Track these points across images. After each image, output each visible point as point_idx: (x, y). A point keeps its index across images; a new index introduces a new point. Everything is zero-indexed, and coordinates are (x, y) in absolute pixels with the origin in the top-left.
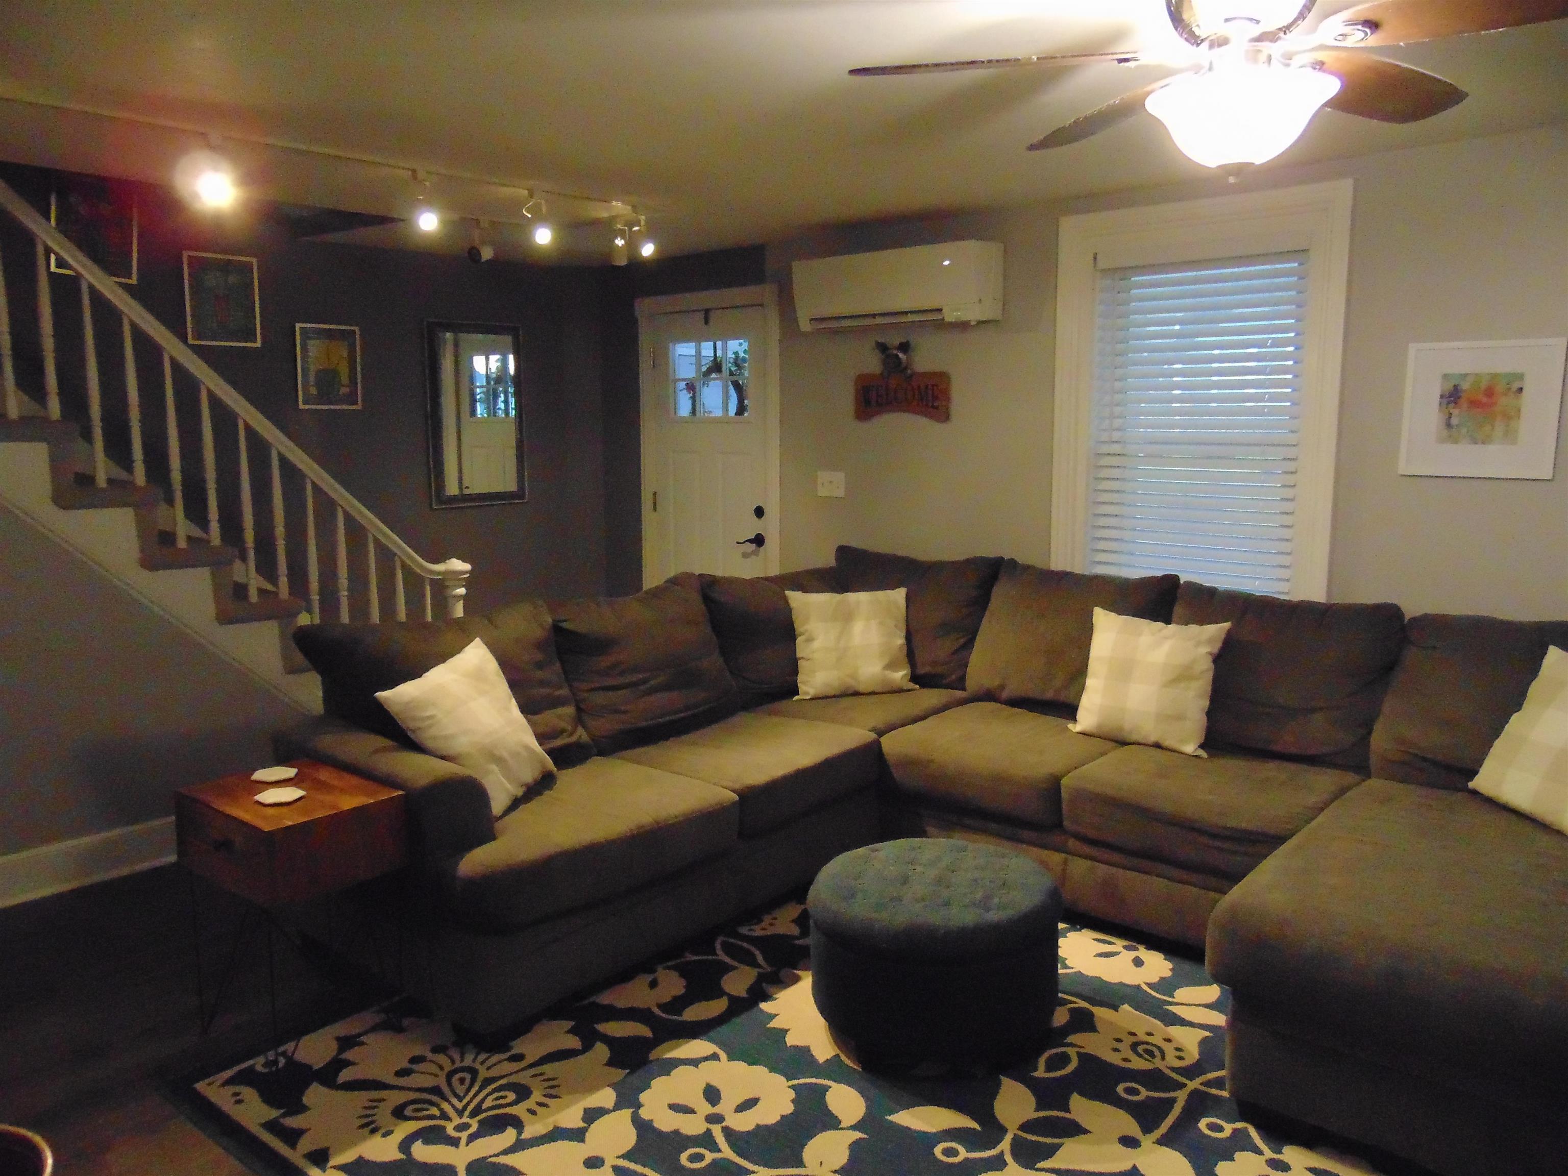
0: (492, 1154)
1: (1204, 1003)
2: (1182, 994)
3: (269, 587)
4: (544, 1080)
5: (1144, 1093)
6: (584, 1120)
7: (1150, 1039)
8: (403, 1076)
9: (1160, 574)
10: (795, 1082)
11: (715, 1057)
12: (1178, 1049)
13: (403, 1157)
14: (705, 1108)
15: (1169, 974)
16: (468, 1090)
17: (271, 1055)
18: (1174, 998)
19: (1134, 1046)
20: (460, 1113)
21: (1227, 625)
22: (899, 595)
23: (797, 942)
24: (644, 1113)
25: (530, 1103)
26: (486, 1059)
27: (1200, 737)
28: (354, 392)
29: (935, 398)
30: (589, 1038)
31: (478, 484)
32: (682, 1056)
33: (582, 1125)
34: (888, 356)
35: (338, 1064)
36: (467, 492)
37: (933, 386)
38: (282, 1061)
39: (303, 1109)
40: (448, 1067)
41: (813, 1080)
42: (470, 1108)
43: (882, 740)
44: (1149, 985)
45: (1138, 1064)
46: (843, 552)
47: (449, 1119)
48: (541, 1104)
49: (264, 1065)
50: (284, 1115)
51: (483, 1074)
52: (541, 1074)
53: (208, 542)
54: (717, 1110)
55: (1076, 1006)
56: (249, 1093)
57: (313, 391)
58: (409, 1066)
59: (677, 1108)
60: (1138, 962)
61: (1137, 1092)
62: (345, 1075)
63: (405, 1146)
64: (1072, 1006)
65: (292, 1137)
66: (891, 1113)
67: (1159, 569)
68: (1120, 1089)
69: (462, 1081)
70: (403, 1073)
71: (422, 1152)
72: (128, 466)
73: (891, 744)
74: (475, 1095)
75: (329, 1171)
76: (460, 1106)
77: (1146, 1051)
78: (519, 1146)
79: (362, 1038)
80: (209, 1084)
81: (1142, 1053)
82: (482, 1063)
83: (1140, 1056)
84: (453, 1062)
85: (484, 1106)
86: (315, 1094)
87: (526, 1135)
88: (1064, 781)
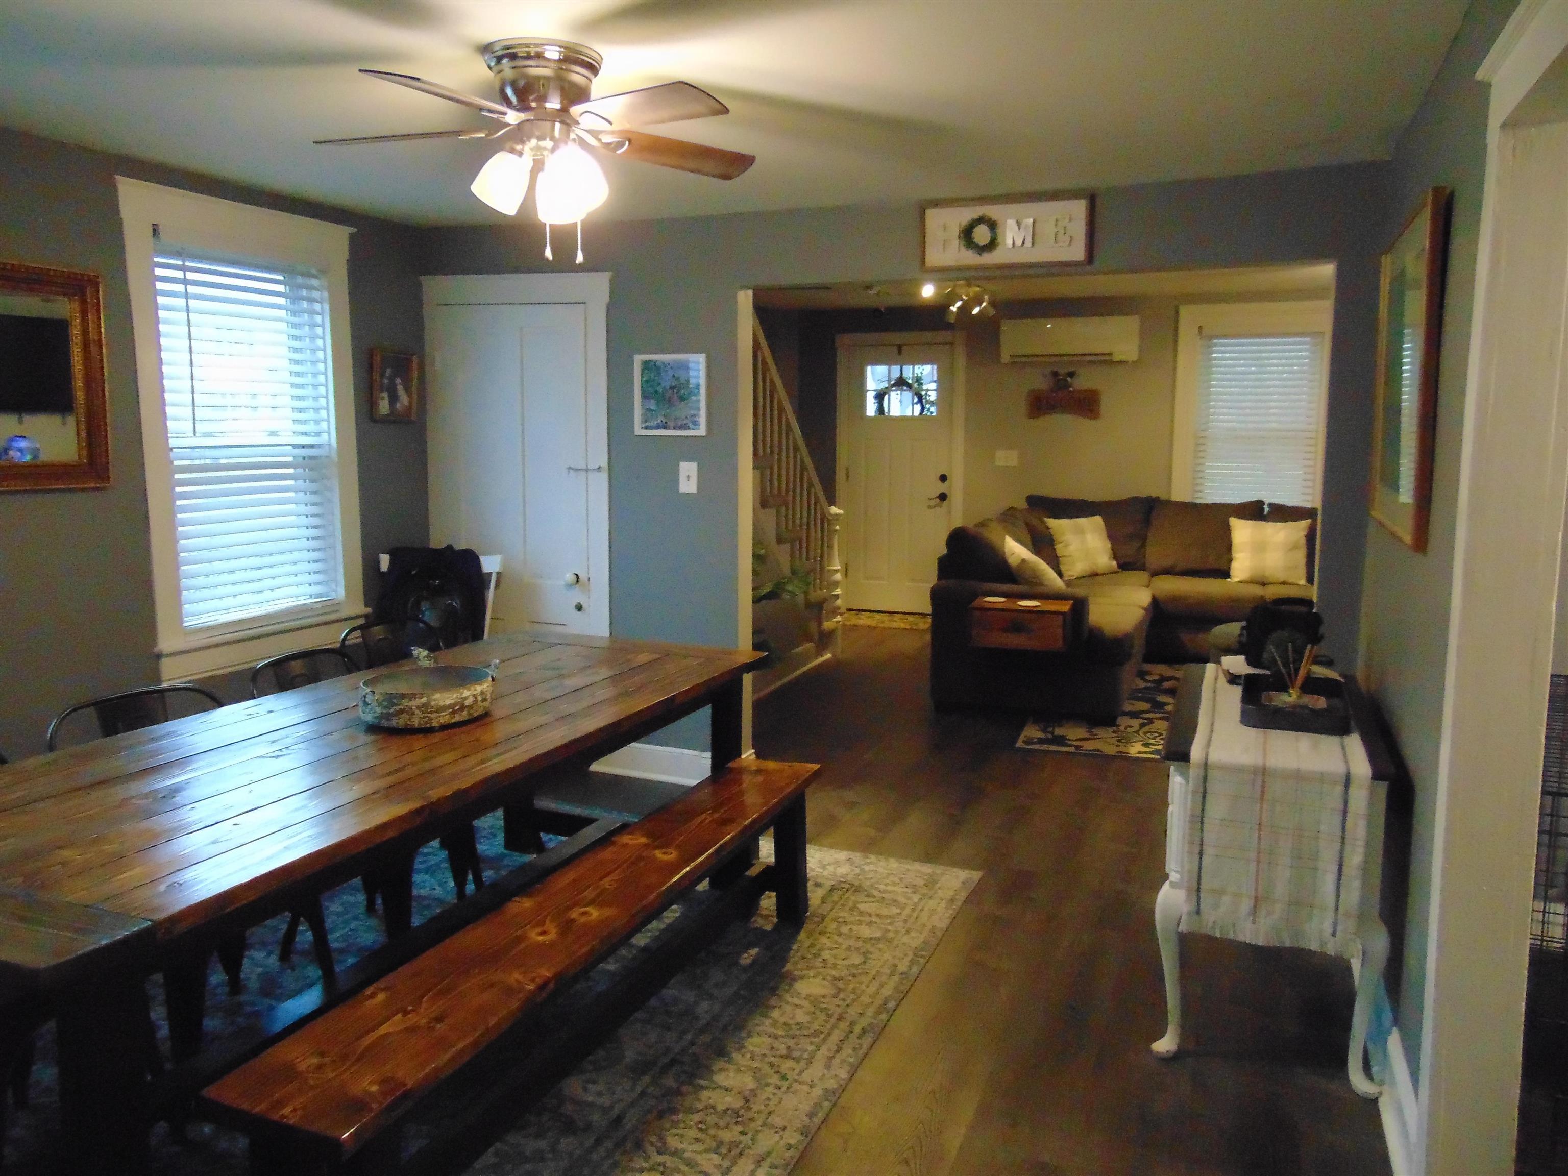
21: (1309, 521)
29: (1091, 405)
34: (1057, 379)
37: (1089, 398)
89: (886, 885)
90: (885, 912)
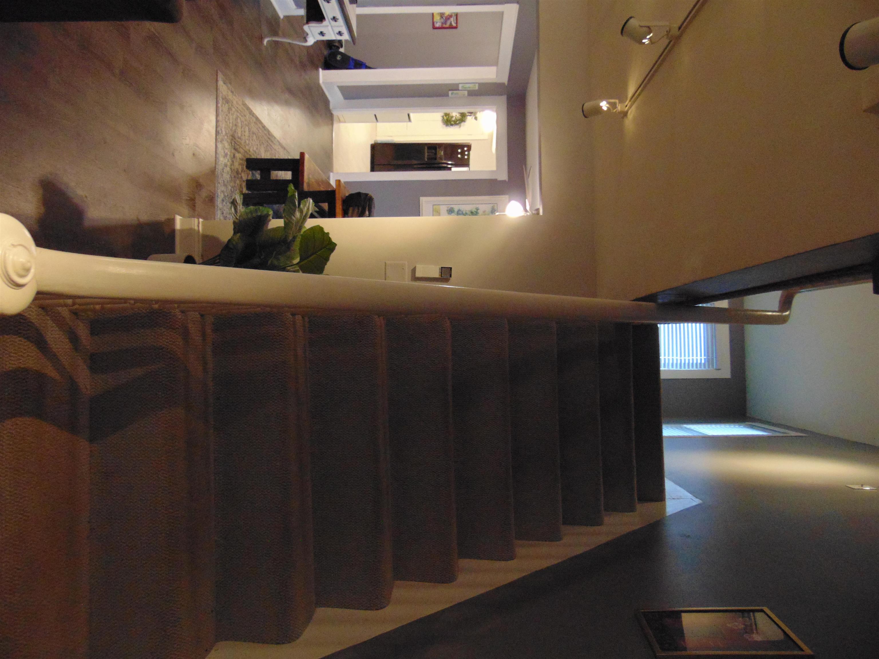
89: (230, 123)
90: (240, 125)
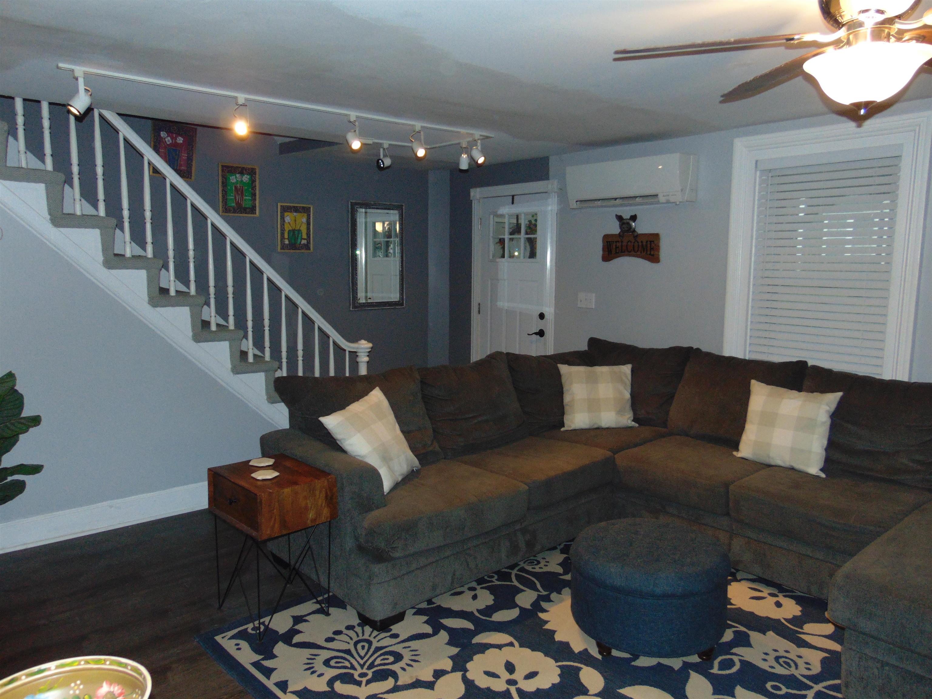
0: (380, 692)
1: (824, 634)
2: (809, 627)
3: (259, 354)
4: (411, 651)
5: (784, 690)
6: (434, 676)
7: (787, 655)
8: (330, 642)
9: (794, 360)
10: (560, 664)
11: (511, 644)
12: (807, 663)
13: (330, 689)
14: (506, 676)
15: (799, 614)
16: (367, 653)
17: (257, 623)
18: (803, 629)
19: (777, 659)
20: (362, 666)
21: (840, 394)
22: (627, 369)
23: (561, 577)
24: (469, 676)
25: (402, 664)
26: (377, 636)
27: (821, 464)
28: (309, 242)
29: (652, 249)
30: (437, 628)
31: (378, 297)
32: (492, 642)
33: (432, 679)
34: (624, 223)
35: (293, 632)
36: (369, 301)
37: (651, 242)
38: (262, 628)
39: (274, 656)
40: (355, 639)
41: (571, 663)
42: (368, 664)
43: (616, 456)
44: (786, 620)
45: (779, 670)
46: (593, 342)
47: (355, 669)
48: (408, 665)
49: (252, 629)
50: (263, 659)
51: (375, 644)
52: (409, 647)
53: (227, 327)
54: (513, 677)
55: (738, 629)
56: (244, 645)
57: (287, 242)
58: (333, 636)
59: (489, 674)
60: (778, 605)
61: (779, 689)
62: (297, 639)
63: (331, 683)
64: (736, 629)
65: (268, 672)
66: (621, 688)
67: (794, 356)
68: (769, 685)
69: (363, 647)
70: (329, 640)
71: (340, 688)
72: (187, 283)
73: (621, 460)
74: (371, 656)
75: (288, 694)
76: (362, 662)
77: (785, 662)
78: (396, 689)
79: (307, 618)
80: (223, 638)
81: (782, 663)
82: (375, 637)
83: (782, 666)
84: (358, 636)
85: (376, 663)
86: (280, 648)
87: (399, 683)
88: (731, 487)
